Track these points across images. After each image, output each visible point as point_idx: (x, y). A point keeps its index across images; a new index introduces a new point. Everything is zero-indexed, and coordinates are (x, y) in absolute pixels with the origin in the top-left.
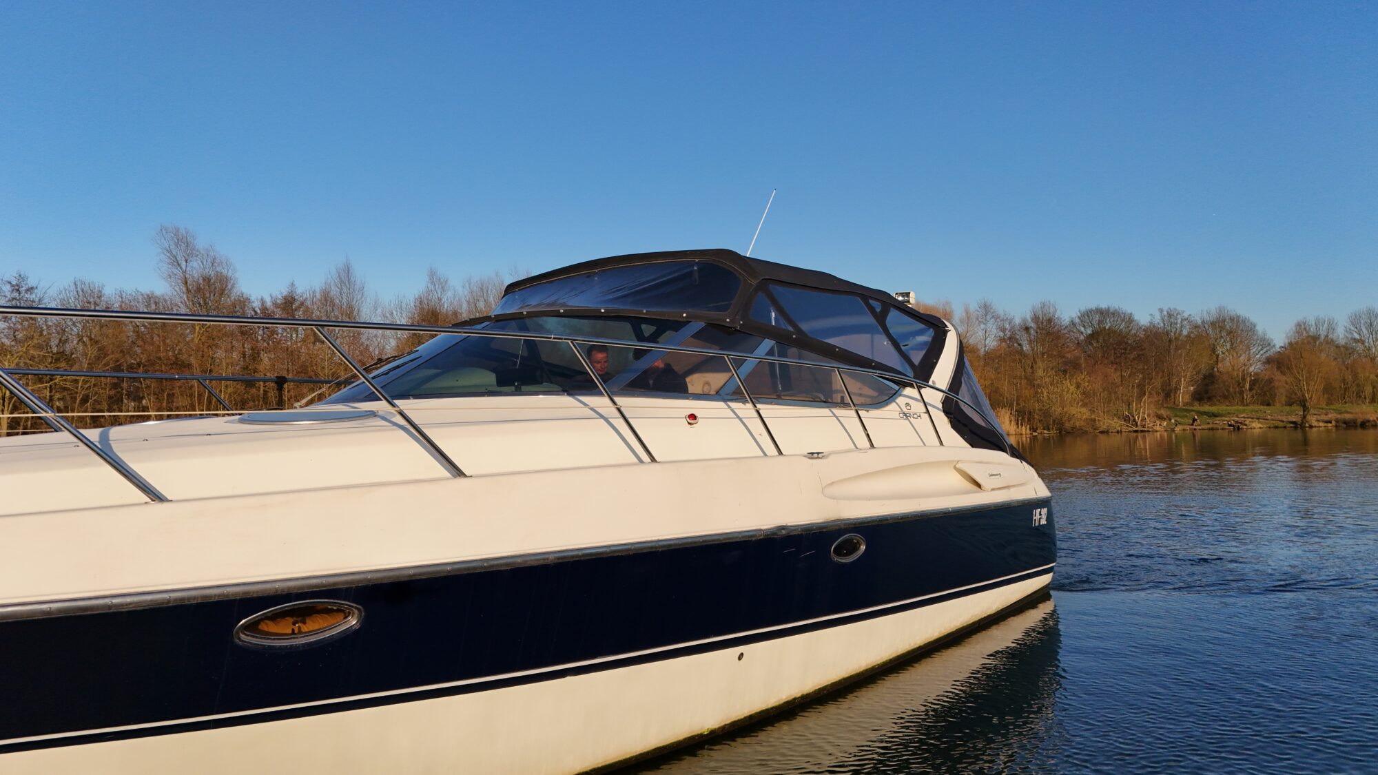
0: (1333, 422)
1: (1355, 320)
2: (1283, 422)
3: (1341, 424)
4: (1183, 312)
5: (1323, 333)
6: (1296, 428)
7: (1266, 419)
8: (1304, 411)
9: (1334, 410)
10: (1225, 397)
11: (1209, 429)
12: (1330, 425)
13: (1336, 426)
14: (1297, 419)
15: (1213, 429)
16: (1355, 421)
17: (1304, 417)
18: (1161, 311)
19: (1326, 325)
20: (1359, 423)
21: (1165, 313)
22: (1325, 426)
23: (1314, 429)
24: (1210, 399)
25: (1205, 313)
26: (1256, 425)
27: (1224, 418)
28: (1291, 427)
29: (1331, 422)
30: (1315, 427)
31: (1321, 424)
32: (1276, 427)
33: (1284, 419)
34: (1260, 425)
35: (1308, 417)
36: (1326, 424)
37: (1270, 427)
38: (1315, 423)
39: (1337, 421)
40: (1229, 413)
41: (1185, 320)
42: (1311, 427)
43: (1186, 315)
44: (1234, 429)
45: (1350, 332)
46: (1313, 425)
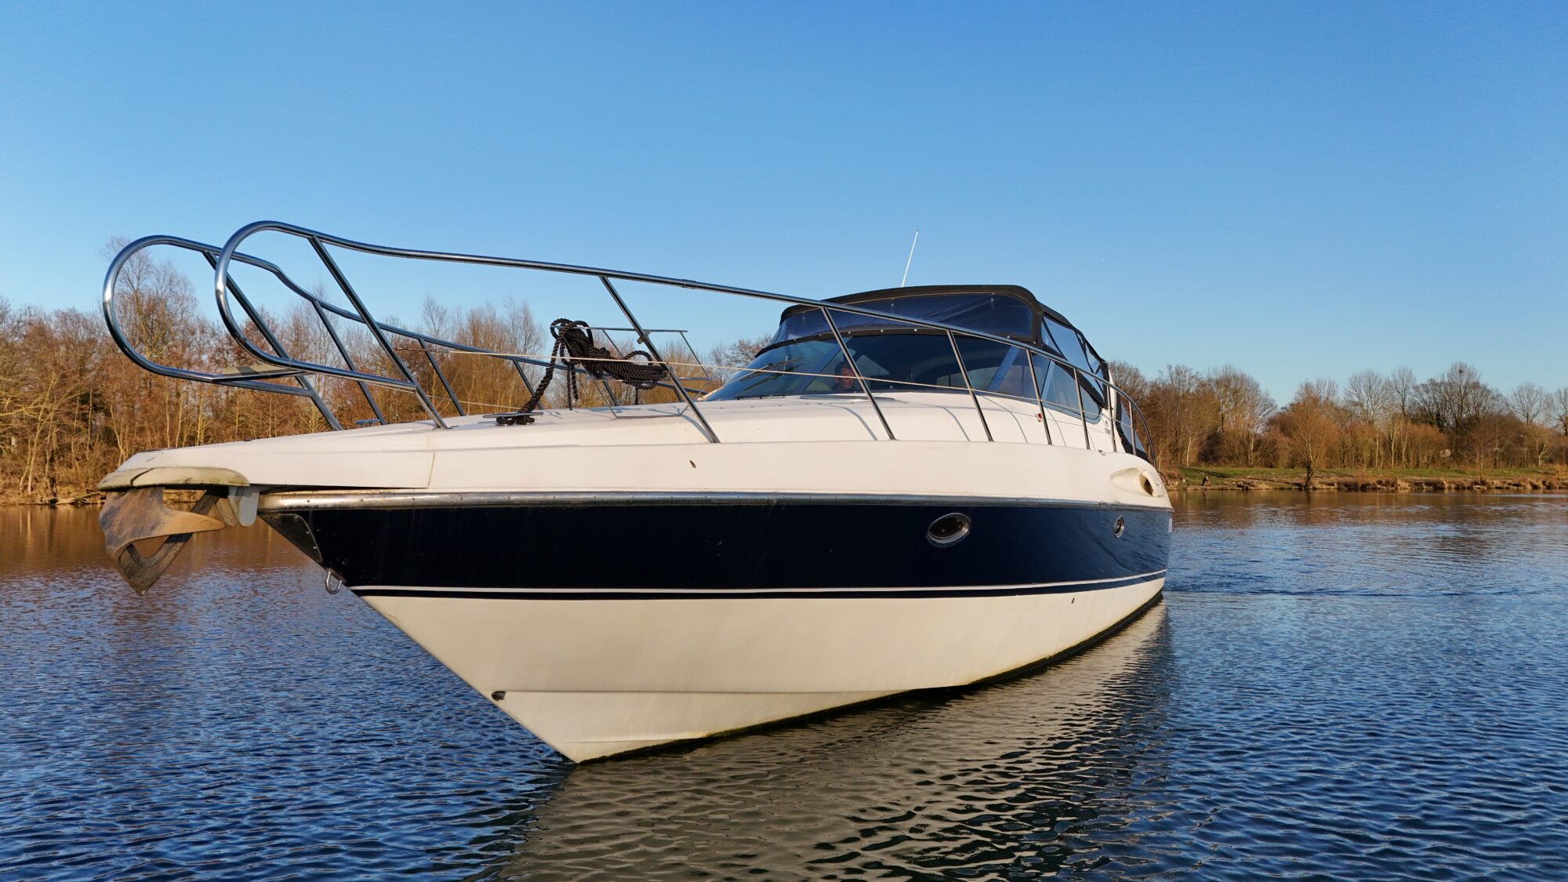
0: (1336, 485)
1: (1355, 382)
2: (1288, 483)
3: (1343, 487)
4: (1191, 369)
5: (1324, 394)
6: (1300, 489)
7: (1273, 481)
8: (1309, 473)
9: (1334, 473)
10: (1231, 458)
11: (1219, 489)
12: (1332, 487)
13: (1338, 489)
14: (1302, 482)
15: (1223, 489)
16: (1356, 485)
17: (1309, 479)
18: (1170, 367)
19: (1326, 387)
20: (1360, 486)
21: (1174, 370)
22: (1328, 489)
23: (1317, 491)
24: (1216, 459)
25: (1212, 370)
26: (1263, 486)
27: (1232, 479)
28: (1296, 489)
29: (1333, 485)
30: (1319, 489)
31: (1324, 487)
32: (1282, 489)
33: (1289, 480)
34: (1267, 487)
35: (1312, 480)
36: (1328, 487)
37: (1276, 489)
39: (1339, 484)
40: (1236, 474)
41: (1193, 377)
42: (1315, 489)
43: (1194, 373)
44: (1243, 490)
45: (1349, 394)
46: (1317, 487)
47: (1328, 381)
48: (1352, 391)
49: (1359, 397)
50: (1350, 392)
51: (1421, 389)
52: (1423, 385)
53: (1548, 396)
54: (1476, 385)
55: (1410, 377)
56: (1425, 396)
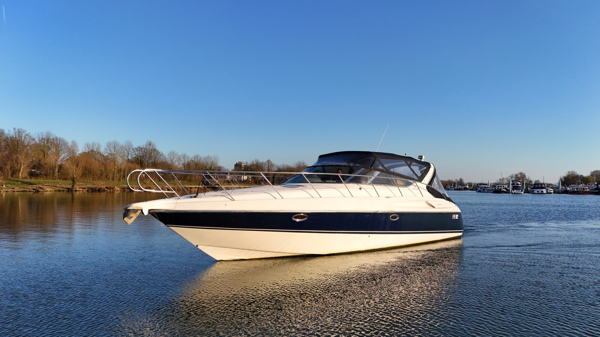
0: (86, 189)
1: (109, 145)
2: (63, 188)
3: (90, 190)
4: (26, 131)
6: (68, 191)
7: (56, 187)
8: (73, 183)
11: (22, 191)
12: (85, 190)
13: (87, 191)
14: (70, 186)
15: (24, 191)
17: (73, 186)
19: (96, 146)
20: (97, 190)
22: (82, 191)
23: (77, 192)
27: (35, 186)
28: (66, 191)
29: (85, 189)
30: (78, 191)
32: (59, 191)
33: (64, 186)
34: (51, 190)
35: (75, 186)
36: (83, 190)
37: (56, 191)
38: (78, 189)
39: (88, 188)
41: (28, 135)
42: (76, 191)
45: (106, 149)
46: (77, 190)
47: (97, 143)
48: (108, 148)
49: (110, 151)
50: (107, 149)
51: (135, 150)
52: (136, 148)
53: (179, 156)
54: (155, 150)
55: (131, 145)
56: (136, 153)
